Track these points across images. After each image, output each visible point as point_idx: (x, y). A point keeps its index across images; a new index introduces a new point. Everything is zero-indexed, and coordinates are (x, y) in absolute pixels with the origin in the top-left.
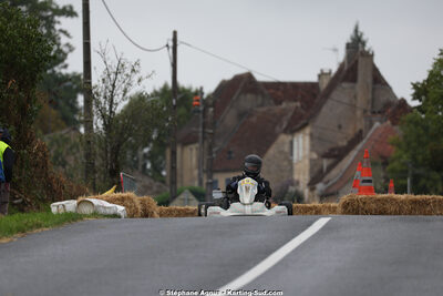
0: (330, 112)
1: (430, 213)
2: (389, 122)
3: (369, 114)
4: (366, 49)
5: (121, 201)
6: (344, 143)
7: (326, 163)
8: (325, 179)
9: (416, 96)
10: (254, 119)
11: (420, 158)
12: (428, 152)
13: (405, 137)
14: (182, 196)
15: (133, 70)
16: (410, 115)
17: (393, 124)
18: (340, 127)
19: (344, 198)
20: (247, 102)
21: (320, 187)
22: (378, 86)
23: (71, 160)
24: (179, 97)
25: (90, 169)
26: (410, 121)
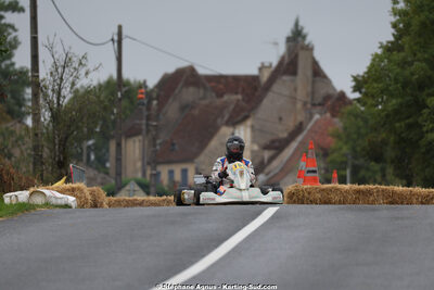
0: (271, 104)
1: (373, 203)
2: (328, 115)
3: (309, 106)
4: (307, 42)
5: (72, 192)
6: (285, 135)
7: (267, 154)
8: (266, 170)
9: (357, 89)
10: (196, 112)
11: (358, 149)
12: (366, 143)
13: (345, 129)
14: (127, 188)
15: (81, 64)
16: (349, 108)
17: (333, 116)
18: (280, 119)
19: (289, 188)
20: (189, 94)
21: (262, 177)
22: (318, 79)
23: (17, 152)
24: (124, 90)
25: (38, 160)
26: (350, 113)
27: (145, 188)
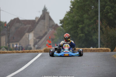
0: (39, 27)
2: (53, 30)
3: (48, 27)
6: (42, 35)
7: (38, 40)
8: (38, 44)
9: (61, 23)
10: (19, 29)
13: (58, 33)
14: (2, 49)
17: (55, 30)
18: (41, 31)
21: (36, 46)
22: (50, 21)
24: (1, 24)
26: (59, 29)
27: (7, 49)
